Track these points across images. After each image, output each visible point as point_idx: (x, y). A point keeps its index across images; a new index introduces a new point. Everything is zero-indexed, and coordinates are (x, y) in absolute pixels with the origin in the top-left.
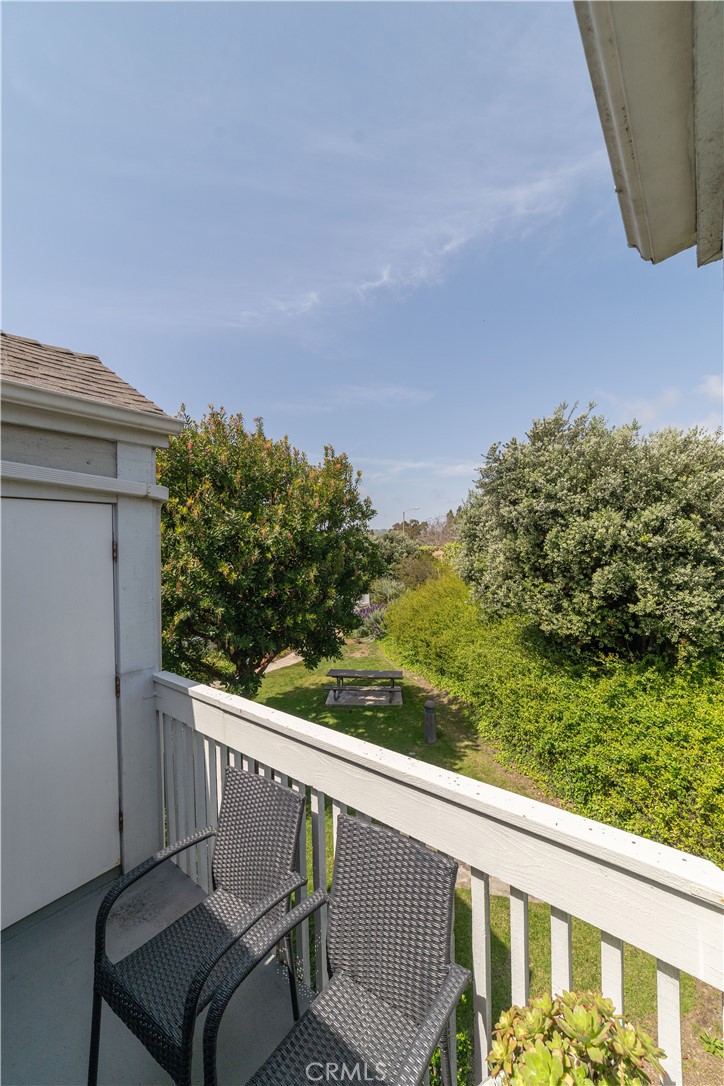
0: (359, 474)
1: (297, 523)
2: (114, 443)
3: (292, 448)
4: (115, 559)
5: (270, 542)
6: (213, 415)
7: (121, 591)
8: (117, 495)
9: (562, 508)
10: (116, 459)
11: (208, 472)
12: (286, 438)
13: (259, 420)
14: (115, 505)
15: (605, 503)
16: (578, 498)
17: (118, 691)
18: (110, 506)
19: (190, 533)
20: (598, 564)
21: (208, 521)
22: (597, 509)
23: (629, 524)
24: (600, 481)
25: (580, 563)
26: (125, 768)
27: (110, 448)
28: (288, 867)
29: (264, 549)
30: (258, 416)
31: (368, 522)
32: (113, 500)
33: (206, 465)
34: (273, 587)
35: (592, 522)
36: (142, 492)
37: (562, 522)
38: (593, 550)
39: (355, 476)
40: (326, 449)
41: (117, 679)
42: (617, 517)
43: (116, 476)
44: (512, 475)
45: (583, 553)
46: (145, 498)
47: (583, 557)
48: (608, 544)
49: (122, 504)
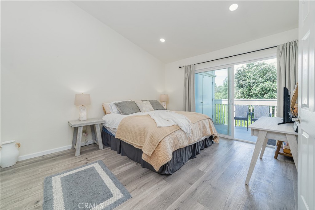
9: (256, 81)
15: (268, 80)
16: (260, 79)
20: (265, 93)
22: (265, 81)
23: (273, 84)
24: (267, 75)
25: (261, 93)
35: (264, 84)
37: (256, 84)
38: (264, 90)
42: (271, 83)
44: (243, 74)
45: (262, 91)
47: (262, 92)
48: (269, 89)
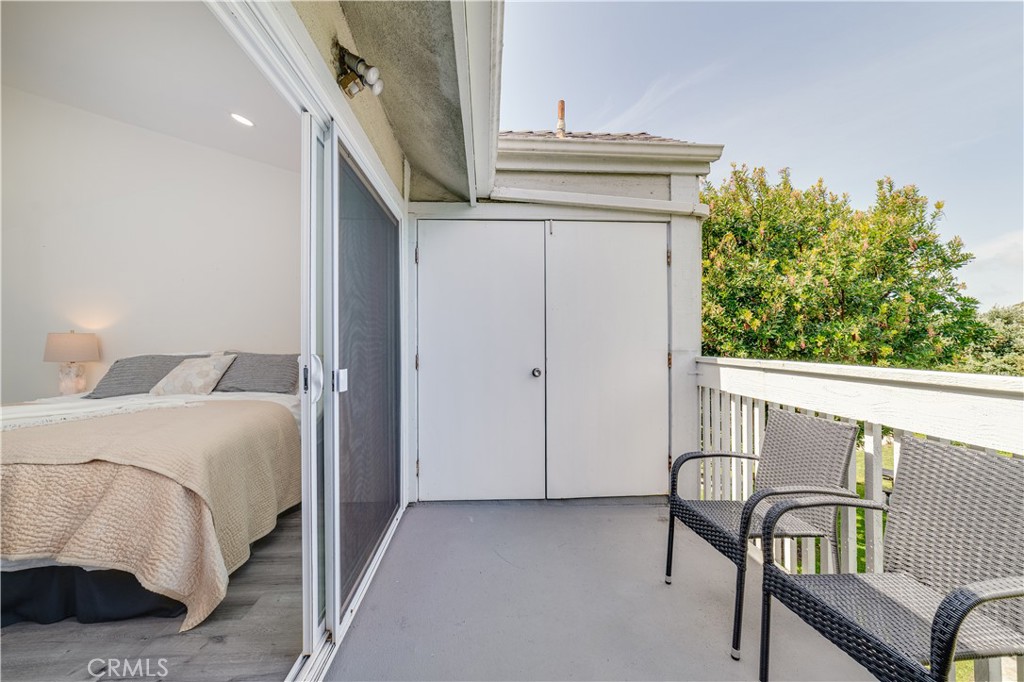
0: (939, 206)
1: (836, 270)
2: (668, 176)
3: (827, 192)
4: (669, 264)
5: (800, 291)
6: (735, 173)
7: (673, 288)
8: (671, 214)
10: (670, 188)
11: (729, 230)
12: (821, 181)
13: (784, 171)
14: (669, 223)
17: (670, 363)
18: (665, 224)
19: (713, 284)
21: (730, 273)
26: (673, 423)
27: (666, 180)
28: (838, 483)
29: (791, 299)
30: (783, 168)
31: (954, 272)
32: (667, 218)
33: (727, 223)
34: (802, 338)
36: (690, 210)
39: (930, 209)
40: (880, 183)
41: (669, 354)
43: (670, 199)
46: (691, 216)
49: (675, 221)
